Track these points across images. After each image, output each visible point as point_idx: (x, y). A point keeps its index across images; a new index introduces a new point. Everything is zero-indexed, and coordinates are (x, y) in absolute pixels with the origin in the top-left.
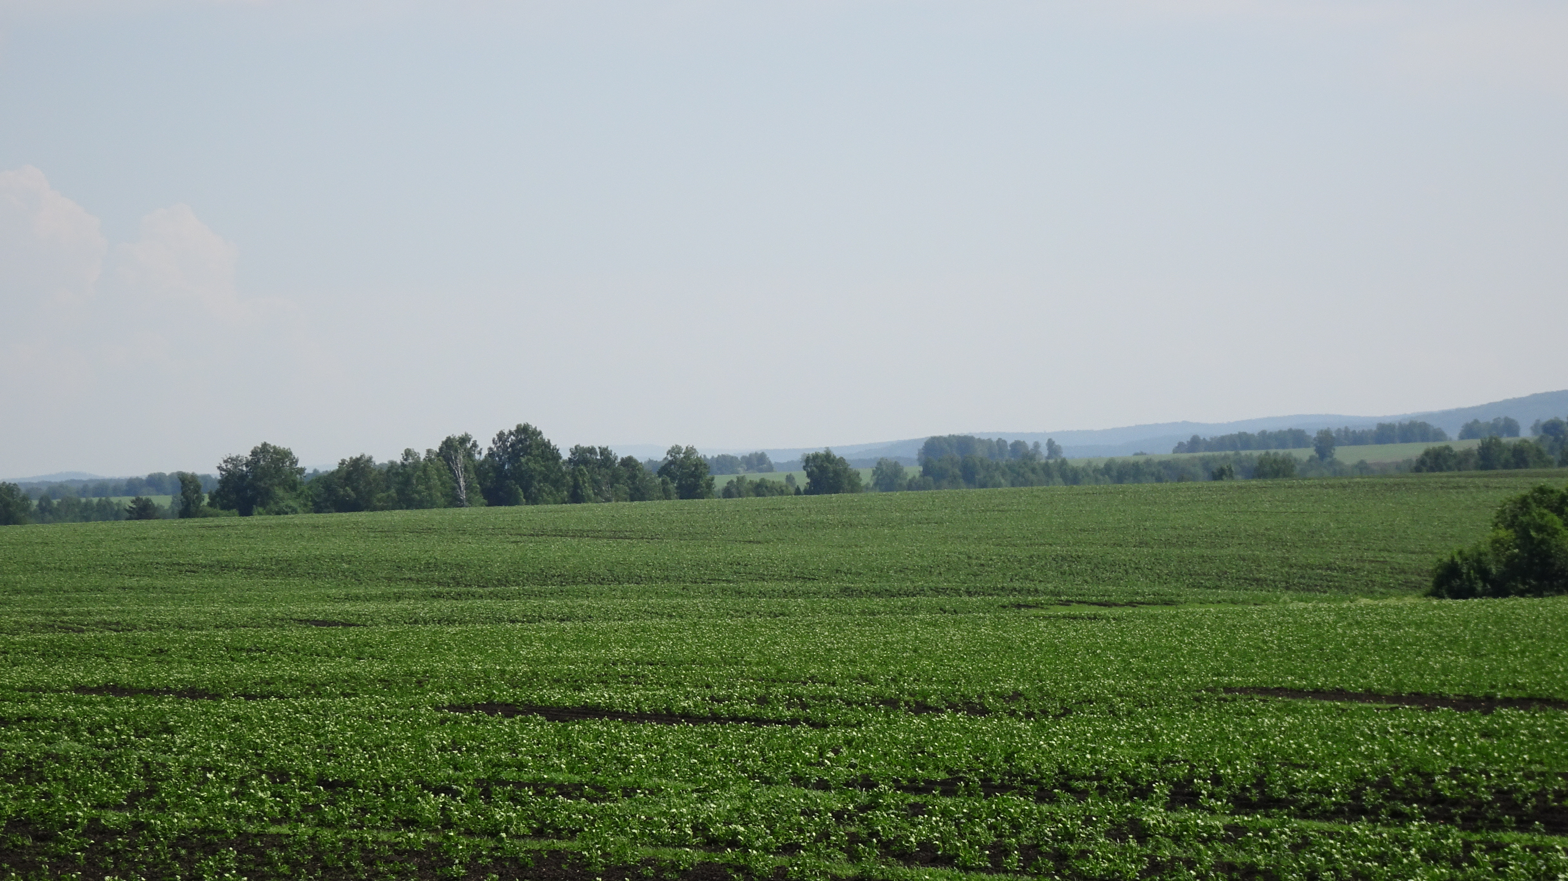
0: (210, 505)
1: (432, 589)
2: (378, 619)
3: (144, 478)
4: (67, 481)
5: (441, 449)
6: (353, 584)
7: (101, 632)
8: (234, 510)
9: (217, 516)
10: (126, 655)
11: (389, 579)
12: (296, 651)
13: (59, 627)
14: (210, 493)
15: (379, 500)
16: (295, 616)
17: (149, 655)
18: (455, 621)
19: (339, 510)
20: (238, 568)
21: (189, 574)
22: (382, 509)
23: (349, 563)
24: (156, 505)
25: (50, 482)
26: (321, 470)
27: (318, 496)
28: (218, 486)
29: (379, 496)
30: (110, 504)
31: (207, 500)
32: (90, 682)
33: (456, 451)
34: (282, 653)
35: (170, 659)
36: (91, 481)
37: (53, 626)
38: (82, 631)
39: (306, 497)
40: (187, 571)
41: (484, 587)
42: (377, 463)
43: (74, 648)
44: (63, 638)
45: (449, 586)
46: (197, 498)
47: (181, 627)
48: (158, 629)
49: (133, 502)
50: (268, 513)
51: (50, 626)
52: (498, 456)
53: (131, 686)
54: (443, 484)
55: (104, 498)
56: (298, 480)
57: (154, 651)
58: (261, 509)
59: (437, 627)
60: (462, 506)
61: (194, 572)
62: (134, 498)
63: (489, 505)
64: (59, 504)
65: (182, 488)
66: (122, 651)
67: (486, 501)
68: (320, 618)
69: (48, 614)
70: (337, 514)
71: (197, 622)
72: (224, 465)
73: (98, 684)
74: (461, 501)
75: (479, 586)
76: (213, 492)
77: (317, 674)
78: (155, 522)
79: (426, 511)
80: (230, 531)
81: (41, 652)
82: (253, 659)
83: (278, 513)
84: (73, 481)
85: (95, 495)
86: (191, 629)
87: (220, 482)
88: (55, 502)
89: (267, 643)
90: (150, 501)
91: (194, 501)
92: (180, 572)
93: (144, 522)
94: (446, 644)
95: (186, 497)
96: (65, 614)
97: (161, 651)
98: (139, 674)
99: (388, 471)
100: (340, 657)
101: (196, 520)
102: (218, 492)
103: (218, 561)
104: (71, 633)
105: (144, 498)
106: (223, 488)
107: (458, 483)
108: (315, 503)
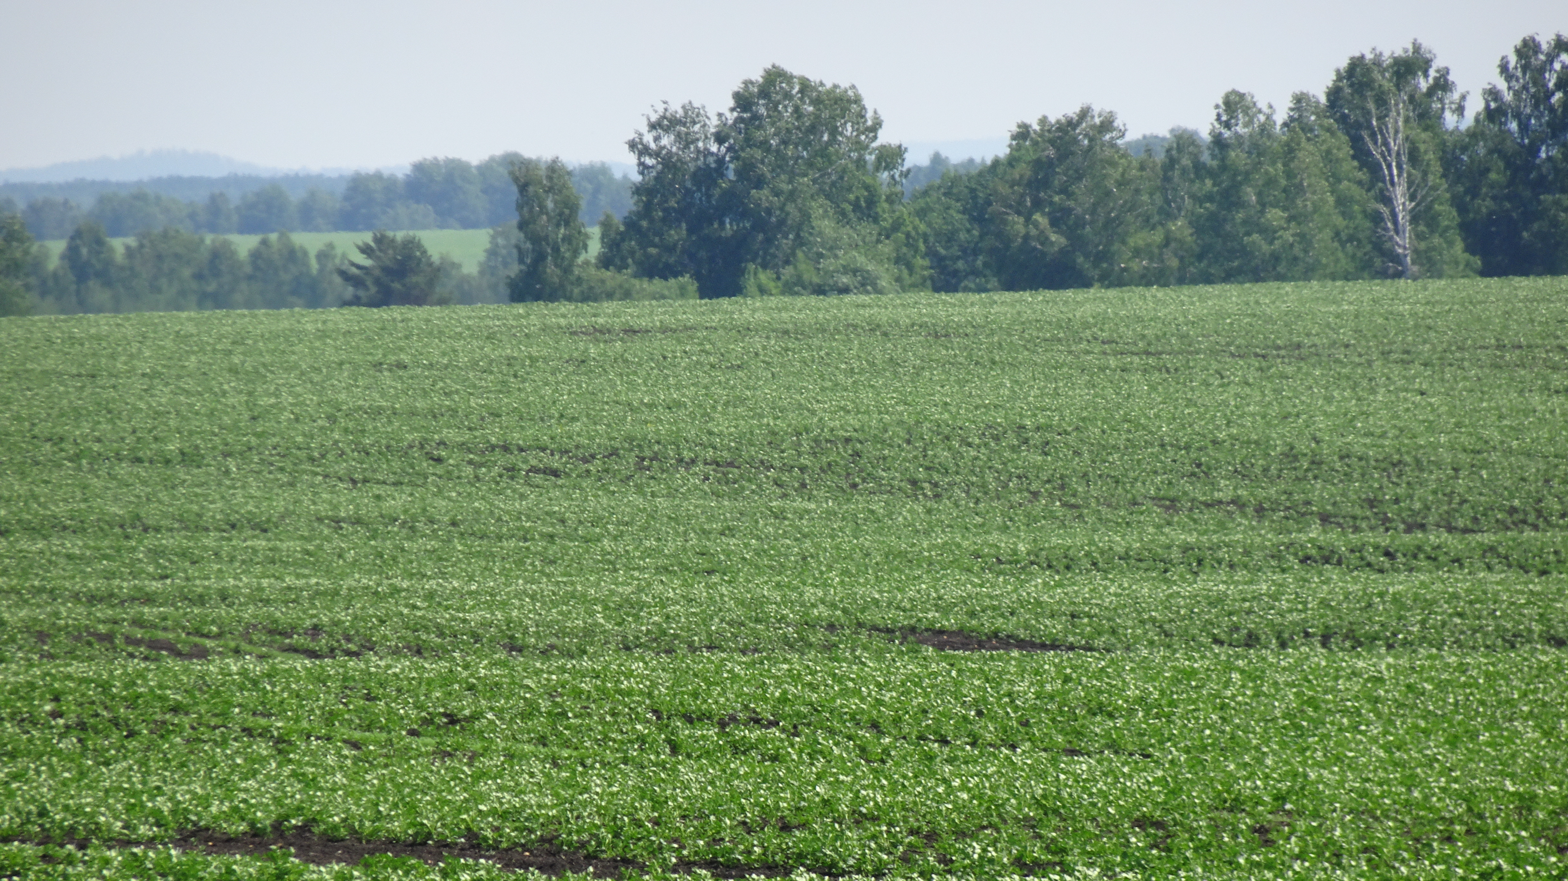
0: (605, 262)
1: (1303, 537)
2: (1130, 630)
3: (400, 175)
4: (158, 181)
5: (1334, 94)
6: (1051, 516)
7: (261, 657)
8: (686, 279)
9: (627, 295)
10: (342, 731)
11: (1171, 504)
12: (875, 726)
13: (130, 640)
14: (606, 225)
15: (1137, 253)
16: (872, 616)
17: (413, 733)
18: (1375, 638)
19: (1010, 286)
20: (693, 461)
21: (538, 479)
22: (1146, 280)
23: (1045, 448)
24: (436, 258)
25: (105, 184)
26: (956, 156)
27: (949, 238)
28: (630, 204)
29: (1139, 239)
30: (293, 255)
31: (595, 248)
32: (227, 817)
33: (1381, 101)
34: (832, 732)
35: (478, 746)
36: (235, 181)
37: (108, 638)
38: (202, 654)
39: (910, 241)
40: (534, 470)
41: (1466, 531)
42: (1133, 135)
43: (176, 709)
44: (141, 675)
45: (1356, 529)
46: (567, 239)
47: (514, 647)
48: (439, 653)
49: (366, 250)
50: (790, 288)
51: (101, 638)
52: (1517, 116)
53: (353, 831)
54: (1342, 202)
55: (273, 237)
56: (884, 190)
57: (427, 722)
58: (765, 277)
59: (1319, 658)
60: (1399, 275)
61: (555, 473)
62: (367, 237)
63: (1486, 272)
64: (130, 252)
65: (519, 207)
66: (330, 718)
67: (1477, 262)
68: (950, 623)
69: (93, 599)
70: (1008, 296)
71: (563, 633)
72: (649, 138)
73: (252, 824)
74: (1397, 259)
75: (1450, 529)
76: (618, 220)
77: (939, 799)
78: (434, 313)
79: (1288, 287)
80: (669, 345)
81: (72, 719)
82: (739, 749)
83: (820, 290)
84: (176, 182)
85: (246, 228)
86: (545, 653)
87: (638, 190)
88: (118, 245)
89: (784, 700)
90: (419, 246)
91: (556, 250)
92: (512, 471)
93: (396, 312)
94: (1345, 712)
95: (536, 239)
96: (149, 599)
97: (453, 719)
98: (381, 791)
99: (1171, 162)
100: (1013, 747)
101: (565, 308)
102: (631, 224)
103: (630, 439)
104: (171, 662)
105: (400, 235)
106: (647, 210)
107: (1387, 201)
108: (939, 262)
